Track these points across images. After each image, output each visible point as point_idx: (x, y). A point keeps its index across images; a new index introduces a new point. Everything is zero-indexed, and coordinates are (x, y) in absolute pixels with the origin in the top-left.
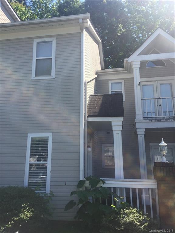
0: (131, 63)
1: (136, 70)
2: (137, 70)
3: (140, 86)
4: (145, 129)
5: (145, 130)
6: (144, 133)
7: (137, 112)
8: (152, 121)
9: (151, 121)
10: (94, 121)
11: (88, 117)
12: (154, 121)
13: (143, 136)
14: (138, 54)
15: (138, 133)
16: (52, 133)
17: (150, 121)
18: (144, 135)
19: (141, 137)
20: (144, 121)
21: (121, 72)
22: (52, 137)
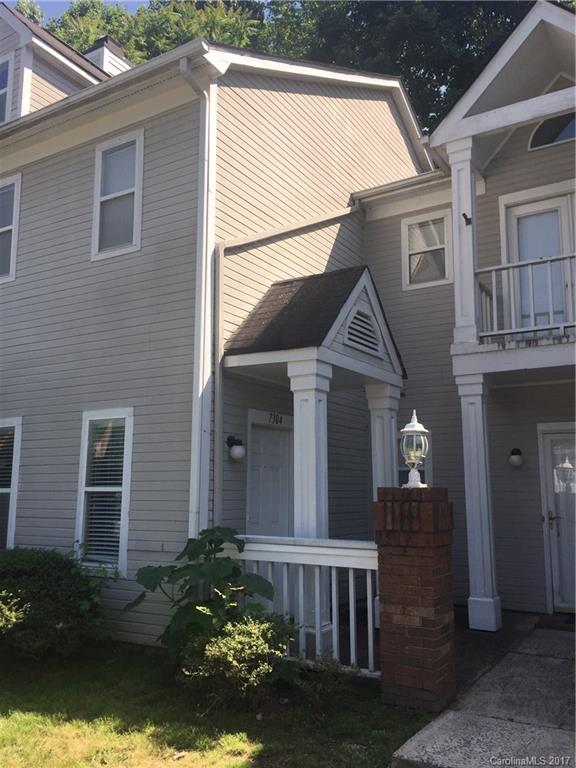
0: (443, 147)
1: (459, 170)
2: (462, 169)
3: (470, 227)
4: (487, 376)
5: (484, 379)
6: (479, 389)
7: (459, 321)
8: (507, 347)
9: (504, 346)
10: (242, 364)
11: (226, 354)
12: (513, 345)
13: (478, 401)
14: (464, 114)
15: (462, 391)
16: (132, 409)
17: (501, 347)
18: (480, 398)
19: (471, 404)
20: (481, 348)
21: (435, 182)
22: (132, 418)
